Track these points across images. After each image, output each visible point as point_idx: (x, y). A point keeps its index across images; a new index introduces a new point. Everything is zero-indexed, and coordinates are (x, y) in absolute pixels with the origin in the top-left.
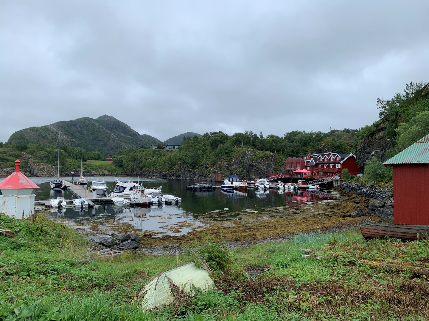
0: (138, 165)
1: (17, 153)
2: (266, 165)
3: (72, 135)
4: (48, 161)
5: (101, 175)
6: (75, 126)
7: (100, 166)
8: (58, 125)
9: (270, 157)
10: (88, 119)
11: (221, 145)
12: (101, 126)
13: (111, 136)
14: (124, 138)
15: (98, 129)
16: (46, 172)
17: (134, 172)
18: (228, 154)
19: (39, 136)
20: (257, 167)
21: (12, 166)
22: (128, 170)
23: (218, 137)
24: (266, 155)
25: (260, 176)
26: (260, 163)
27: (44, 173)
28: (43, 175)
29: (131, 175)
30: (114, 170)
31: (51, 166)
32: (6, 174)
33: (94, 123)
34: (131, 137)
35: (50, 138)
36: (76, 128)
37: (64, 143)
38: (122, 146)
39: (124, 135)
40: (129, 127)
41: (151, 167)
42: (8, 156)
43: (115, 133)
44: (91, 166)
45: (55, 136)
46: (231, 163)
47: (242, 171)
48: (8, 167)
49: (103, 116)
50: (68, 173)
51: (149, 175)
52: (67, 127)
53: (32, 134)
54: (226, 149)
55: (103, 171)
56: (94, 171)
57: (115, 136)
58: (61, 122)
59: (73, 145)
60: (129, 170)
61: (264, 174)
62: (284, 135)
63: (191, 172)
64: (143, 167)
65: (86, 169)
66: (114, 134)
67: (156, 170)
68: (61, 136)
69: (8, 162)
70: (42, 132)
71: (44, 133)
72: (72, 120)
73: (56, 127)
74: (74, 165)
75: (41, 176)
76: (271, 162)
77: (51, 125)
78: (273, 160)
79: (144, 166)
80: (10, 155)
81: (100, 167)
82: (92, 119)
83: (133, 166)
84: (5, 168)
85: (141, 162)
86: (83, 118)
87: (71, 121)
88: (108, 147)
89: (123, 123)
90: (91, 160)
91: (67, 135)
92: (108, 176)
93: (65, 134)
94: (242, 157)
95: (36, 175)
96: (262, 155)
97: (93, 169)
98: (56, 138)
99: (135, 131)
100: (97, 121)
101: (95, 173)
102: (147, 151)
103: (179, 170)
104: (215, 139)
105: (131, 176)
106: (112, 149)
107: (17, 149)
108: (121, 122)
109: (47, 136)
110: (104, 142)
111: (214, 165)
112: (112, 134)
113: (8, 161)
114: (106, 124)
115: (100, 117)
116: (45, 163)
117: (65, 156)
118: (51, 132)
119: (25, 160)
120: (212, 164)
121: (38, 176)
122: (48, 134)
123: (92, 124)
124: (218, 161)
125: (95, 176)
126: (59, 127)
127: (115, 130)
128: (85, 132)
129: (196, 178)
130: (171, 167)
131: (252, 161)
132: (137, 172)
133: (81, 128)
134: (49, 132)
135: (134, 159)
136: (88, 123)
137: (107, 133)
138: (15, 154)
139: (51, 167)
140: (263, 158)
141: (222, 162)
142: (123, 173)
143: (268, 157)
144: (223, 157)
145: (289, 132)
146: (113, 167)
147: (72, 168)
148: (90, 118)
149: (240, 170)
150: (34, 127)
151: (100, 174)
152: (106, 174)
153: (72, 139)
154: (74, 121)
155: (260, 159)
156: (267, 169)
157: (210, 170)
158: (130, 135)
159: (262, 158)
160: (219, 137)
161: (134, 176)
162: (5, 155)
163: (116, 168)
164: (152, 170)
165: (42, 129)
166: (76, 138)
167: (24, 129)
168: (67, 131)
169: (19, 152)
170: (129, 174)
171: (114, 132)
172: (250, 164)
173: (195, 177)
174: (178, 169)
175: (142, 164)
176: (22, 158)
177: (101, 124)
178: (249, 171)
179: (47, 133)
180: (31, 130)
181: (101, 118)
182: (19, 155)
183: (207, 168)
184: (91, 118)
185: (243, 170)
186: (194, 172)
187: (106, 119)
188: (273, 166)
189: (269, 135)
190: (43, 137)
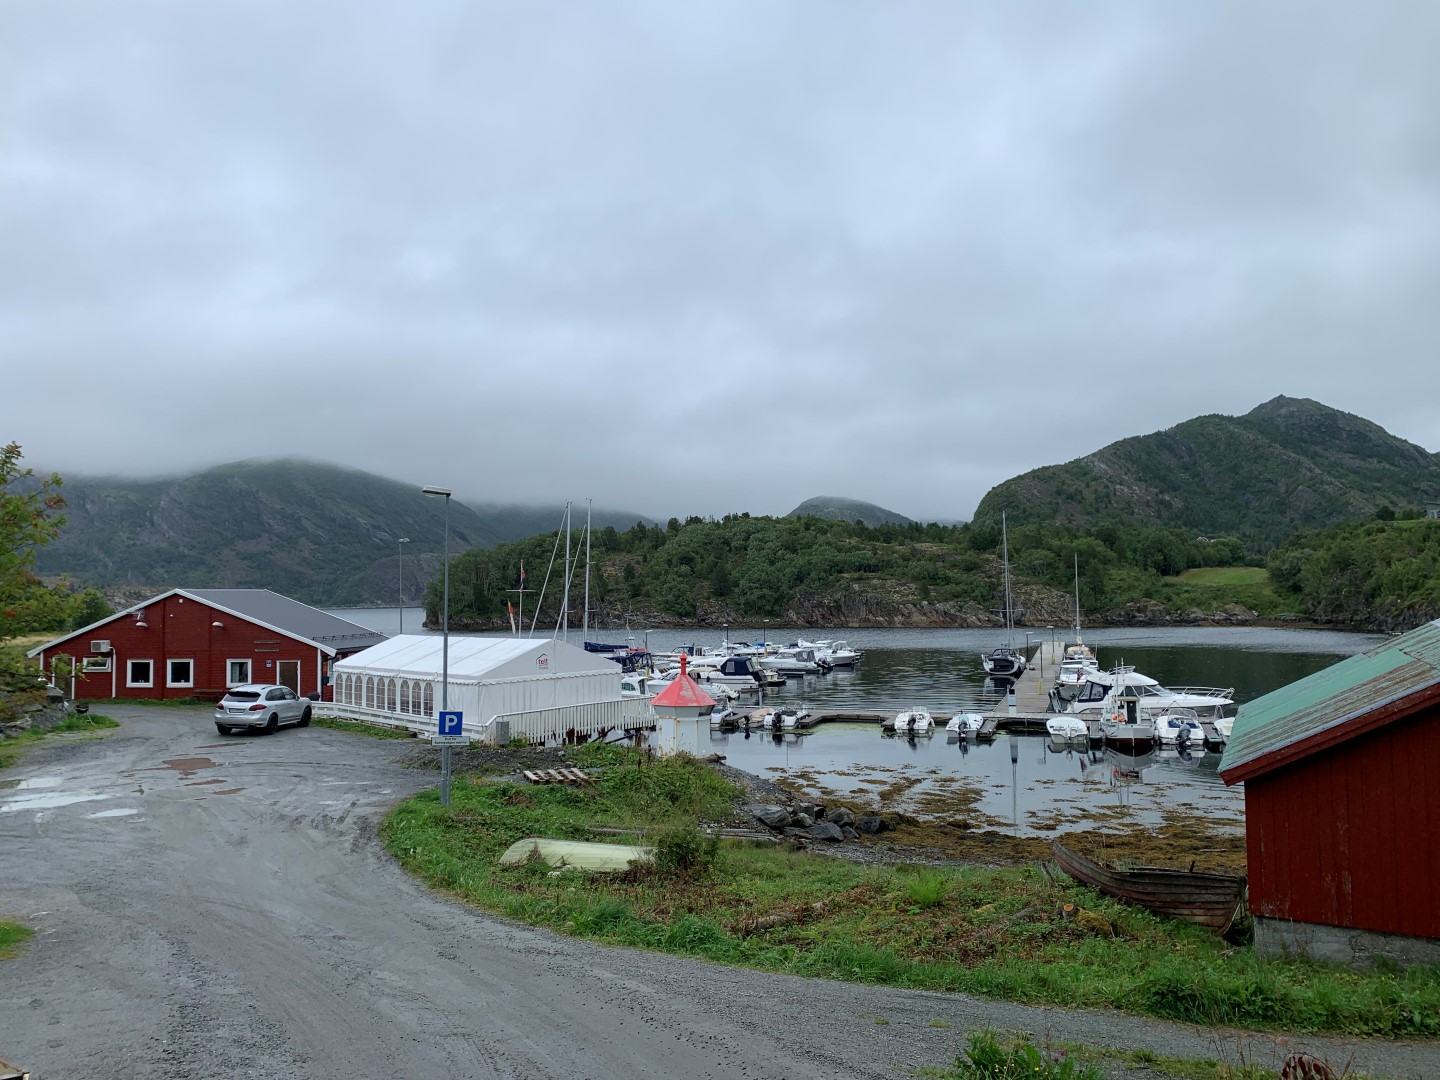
0: (1357, 585)
1: (971, 558)
3: (1164, 479)
4: (1052, 579)
5: (1218, 623)
6: (1170, 447)
7: (1219, 590)
8: (1115, 453)
12: (1262, 440)
13: (1304, 471)
14: (1356, 472)
15: (1251, 451)
16: (1047, 613)
17: (1341, 611)
19: (1059, 493)
21: (955, 596)
22: (1319, 603)
27: (1041, 615)
28: (1038, 620)
29: (1329, 622)
30: (1271, 603)
31: (1060, 593)
32: (942, 619)
33: (1236, 430)
34: (1387, 466)
35: (1090, 496)
36: (1176, 456)
37: (1136, 510)
38: (1348, 503)
39: (1357, 463)
41: (1405, 593)
42: (949, 569)
43: (1322, 456)
44: (1187, 591)
45: (1105, 491)
48: (946, 600)
49: (1271, 401)
50: (1113, 615)
51: (1397, 625)
52: (1144, 457)
53: (1039, 491)
55: (1227, 606)
56: (1195, 609)
57: (1317, 471)
58: (1125, 441)
59: (1165, 514)
60: (1323, 603)
64: (1374, 593)
65: (1169, 600)
66: (1316, 464)
67: (1421, 605)
68: (1131, 489)
69: (947, 584)
70: (1067, 481)
71: (1070, 482)
72: (1162, 430)
73: (1108, 462)
74: (1131, 588)
75: (1033, 626)
77: (1094, 455)
79: (1379, 589)
80: (953, 566)
81: (1219, 594)
82: (1230, 419)
83: (1337, 590)
84: (939, 602)
85: (1369, 574)
86: (1197, 419)
87: (1158, 434)
88: (1290, 514)
91: (1146, 482)
92: (1243, 626)
93: (1140, 479)
95: (1020, 621)
97: (1193, 600)
98: (1108, 495)
99: (1406, 441)
100: (1250, 422)
101: (1198, 613)
102: (1398, 529)
105: (1329, 626)
107: (973, 547)
109: (1080, 492)
110: (1278, 496)
112: (1307, 462)
113: (947, 580)
114: (1283, 429)
115: (1262, 406)
116: (1046, 584)
117: (1106, 561)
118: (1095, 479)
119: (990, 577)
121: (1026, 626)
122: (1083, 485)
123: (1231, 437)
125: (1199, 626)
126: (1119, 457)
127: (1318, 449)
128: (1207, 466)
132: (1356, 612)
133: (1191, 453)
134: (1088, 477)
135: (1343, 564)
136: (1217, 436)
137: (1286, 462)
138: (966, 561)
139: (1062, 596)
142: (1302, 615)
146: (1267, 592)
147: (1125, 597)
148: (1221, 417)
150: (1045, 469)
151: (1217, 618)
152: (1237, 620)
153: (1160, 496)
154: (1167, 434)
158: (1383, 458)
161: (1340, 626)
162: (940, 564)
163: (1280, 596)
164: (1407, 603)
165: (1067, 471)
166: (1175, 488)
168: (1146, 469)
169: (975, 555)
170: (1324, 618)
171: (1313, 456)
175: (1371, 583)
176: (982, 572)
177: (1262, 433)
179: (1082, 481)
180: (1034, 477)
182: (975, 564)
184: (1225, 414)
187: (1283, 411)
190: (1071, 497)
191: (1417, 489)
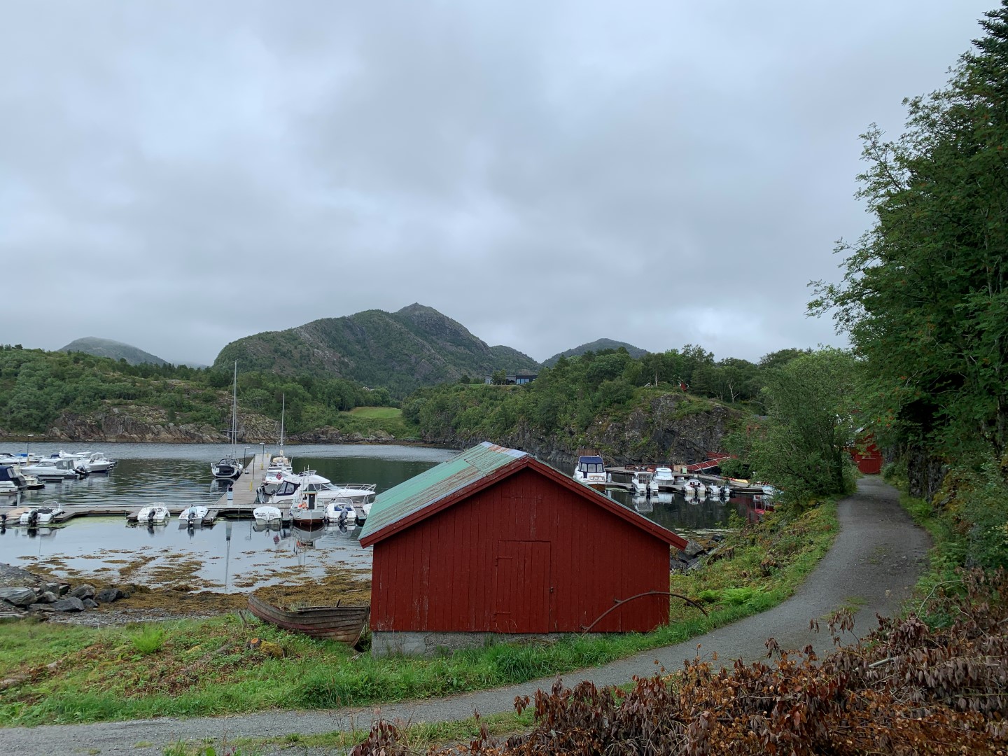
0: (448, 421)
1: (209, 393)
2: (702, 431)
3: (345, 348)
4: (267, 410)
5: (371, 443)
6: (350, 328)
7: (373, 422)
8: (316, 328)
9: (713, 413)
10: (379, 313)
11: (606, 382)
12: (404, 329)
13: (425, 350)
14: (453, 354)
15: (398, 335)
16: (261, 434)
17: (439, 436)
18: (619, 403)
19: (276, 351)
20: (682, 436)
21: (195, 420)
22: (428, 431)
23: (604, 363)
24: (705, 408)
25: (689, 458)
26: (690, 428)
27: (257, 435)
28: (254, 439)
29: (433, 442)
30: (402, 430)
31: (271, 420)
32: (183, 437)
33: (390, 321)
34: (468, 352)
35: (297, 355)
36: (353, 334)
37: (326, 367)
38: (447, 372)
39: (453, 349)
40: (466, 330)
41: (472, 427)
42: (192, 400)
43: (436, 343)
44: (354, 422)
45: (307, 352)
46: (624, 425)
47: (648, 445)
48: (188, 423)
49: (411, 306)
50: (305, 436)
51: (467, 445)
52: (334, 332)
53: (262, 349)
54: (618, 390)
55: (377, 432)
56: (358, 433)
57: (433, 351)
58: (322, 320)
59: (344, 370)
60: (430, 431)
61: (698, 452)
62: (760, 360)
63: (542, 441)
64: (457, 426)
65: (343, 427)
66: (432, 347)
67: (479, 434)
68: (324, 353)
69: (190, 411)
70: (282, 343)
71: (285, 345)
72: (346, 316)
73: (310, 333)
74: (319, 418)
75: (250, 443)
76: (716, 425)
77: (301, 327)
78: (720, 420)
79: (459, 423)
80: (196, 398)
81: (373, 424)
82: (387, 314)
83: (438, 424)
84: (183, 424)
85: (455, 415)
86: (368, 311)
87: (343, 318)
88: (417, 376)
89: (452, 322)
90: (367, 405)
91: (334, 348)
92: (385, 444)
93: (330, 347)
94: (651, 412)
95: (242, 439)
96: (694, 407)
97: (357, 427)
98: (308, 355)
99: (478, 338)
100: (398, 317)
101: (359, 436)
102: (471, 389)
103: (521, 436)
104: (597, 367)
105: (433, 445)
106: (426, 379)
107: (212, 385)
108: (448, 318)
109: (291, 352)
110: (410, 364)
111: (587, 428)
112: (427, 345)
113: (190, 408)
114: (416, 324)
115: (406, 308)
116: (262, 413)
117: (304, 399)
118: (301, 344)
119: (222, 407)
120: (581, 426)
121: (245, 443)
122: (293, 347)
123: (387, 325)
124: (597, 419)
125: (359, 444)
126: (318, 330)
127: (434, 338)
128: (372, 342)
129: (551, 456)
130: (505, 429)
131: (672, 420)
132: (446, 437)
133: (363, 333)
134: (297, 342)
135: (442, 408)
136: (379, 323)
137: (416, 344)
138: (205, 394)
139: (273, 422)
140: (697, 415)
141: (605, 421)
142: (418, 438)
143: (708, 412)
144: (610, 410)
145: (775, 352)
146: (400, 423)
147: (315, 424)
148: (382, 312)
149: (644, 441)
150: (267, 333)
151: (370, 439)
152: (382, 440)
153: (342, 359)
154: (349, 319)
155: (691, 416)
156: (705, 443)
157: (577, 439)
158: (466, 347)
159: (694, 415)
160: (608, 362)
161: (438, 445)
162: (186, 396)
163: (407, 426)
164: (472, 433)
165: (283, 337)
166: (351, 354)
167: (246, 336)
168: (334, 340)
169: (213, 391)
170: (430, 440)
171: (431, 342)
172: (667, 429)
173: (549, 454)
174: (518, 434)
175: (455, 420)
176: (216, 403)
177: (404, 324)
178: (664, 446)
179: (292, 344)
180: (259, 338)
181: (406, 311)
182: (212, 397)
183: (572, 433)
185: (650, 442)
186: (549, 441)
187: (417, 313)
188: (720, 435)
189: (725, 359)
190: (284, 354)
191: (482, 367)
